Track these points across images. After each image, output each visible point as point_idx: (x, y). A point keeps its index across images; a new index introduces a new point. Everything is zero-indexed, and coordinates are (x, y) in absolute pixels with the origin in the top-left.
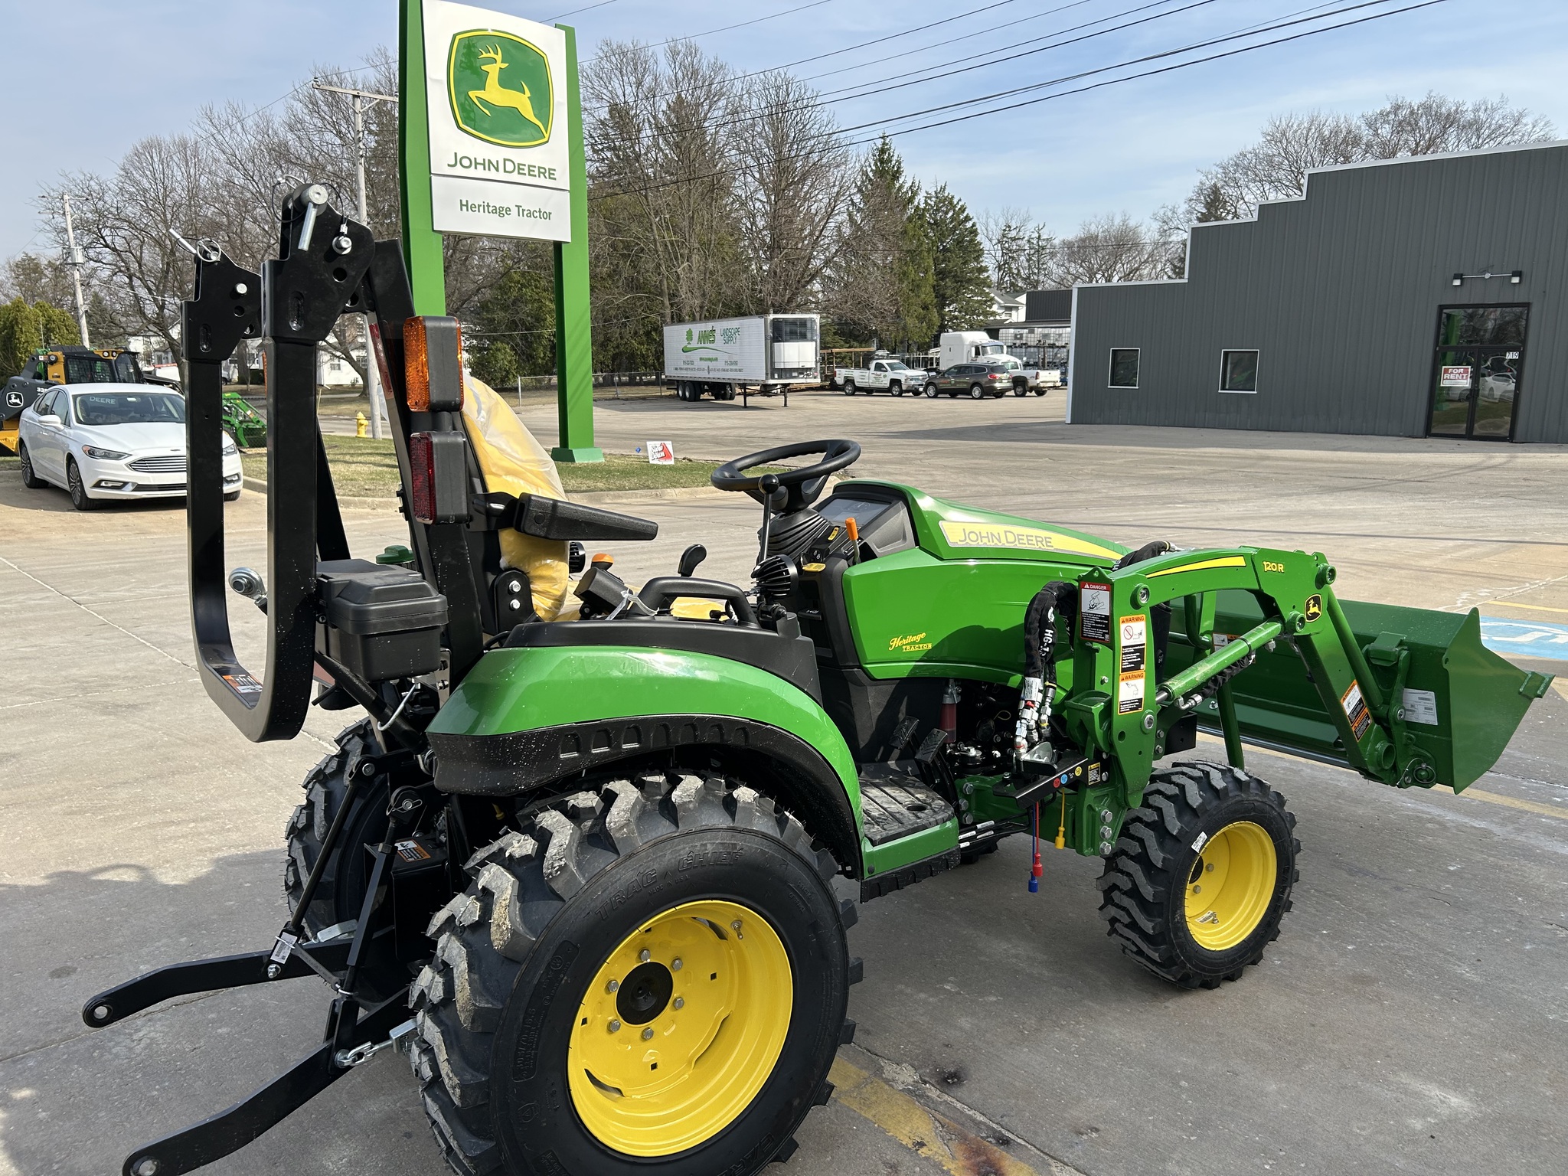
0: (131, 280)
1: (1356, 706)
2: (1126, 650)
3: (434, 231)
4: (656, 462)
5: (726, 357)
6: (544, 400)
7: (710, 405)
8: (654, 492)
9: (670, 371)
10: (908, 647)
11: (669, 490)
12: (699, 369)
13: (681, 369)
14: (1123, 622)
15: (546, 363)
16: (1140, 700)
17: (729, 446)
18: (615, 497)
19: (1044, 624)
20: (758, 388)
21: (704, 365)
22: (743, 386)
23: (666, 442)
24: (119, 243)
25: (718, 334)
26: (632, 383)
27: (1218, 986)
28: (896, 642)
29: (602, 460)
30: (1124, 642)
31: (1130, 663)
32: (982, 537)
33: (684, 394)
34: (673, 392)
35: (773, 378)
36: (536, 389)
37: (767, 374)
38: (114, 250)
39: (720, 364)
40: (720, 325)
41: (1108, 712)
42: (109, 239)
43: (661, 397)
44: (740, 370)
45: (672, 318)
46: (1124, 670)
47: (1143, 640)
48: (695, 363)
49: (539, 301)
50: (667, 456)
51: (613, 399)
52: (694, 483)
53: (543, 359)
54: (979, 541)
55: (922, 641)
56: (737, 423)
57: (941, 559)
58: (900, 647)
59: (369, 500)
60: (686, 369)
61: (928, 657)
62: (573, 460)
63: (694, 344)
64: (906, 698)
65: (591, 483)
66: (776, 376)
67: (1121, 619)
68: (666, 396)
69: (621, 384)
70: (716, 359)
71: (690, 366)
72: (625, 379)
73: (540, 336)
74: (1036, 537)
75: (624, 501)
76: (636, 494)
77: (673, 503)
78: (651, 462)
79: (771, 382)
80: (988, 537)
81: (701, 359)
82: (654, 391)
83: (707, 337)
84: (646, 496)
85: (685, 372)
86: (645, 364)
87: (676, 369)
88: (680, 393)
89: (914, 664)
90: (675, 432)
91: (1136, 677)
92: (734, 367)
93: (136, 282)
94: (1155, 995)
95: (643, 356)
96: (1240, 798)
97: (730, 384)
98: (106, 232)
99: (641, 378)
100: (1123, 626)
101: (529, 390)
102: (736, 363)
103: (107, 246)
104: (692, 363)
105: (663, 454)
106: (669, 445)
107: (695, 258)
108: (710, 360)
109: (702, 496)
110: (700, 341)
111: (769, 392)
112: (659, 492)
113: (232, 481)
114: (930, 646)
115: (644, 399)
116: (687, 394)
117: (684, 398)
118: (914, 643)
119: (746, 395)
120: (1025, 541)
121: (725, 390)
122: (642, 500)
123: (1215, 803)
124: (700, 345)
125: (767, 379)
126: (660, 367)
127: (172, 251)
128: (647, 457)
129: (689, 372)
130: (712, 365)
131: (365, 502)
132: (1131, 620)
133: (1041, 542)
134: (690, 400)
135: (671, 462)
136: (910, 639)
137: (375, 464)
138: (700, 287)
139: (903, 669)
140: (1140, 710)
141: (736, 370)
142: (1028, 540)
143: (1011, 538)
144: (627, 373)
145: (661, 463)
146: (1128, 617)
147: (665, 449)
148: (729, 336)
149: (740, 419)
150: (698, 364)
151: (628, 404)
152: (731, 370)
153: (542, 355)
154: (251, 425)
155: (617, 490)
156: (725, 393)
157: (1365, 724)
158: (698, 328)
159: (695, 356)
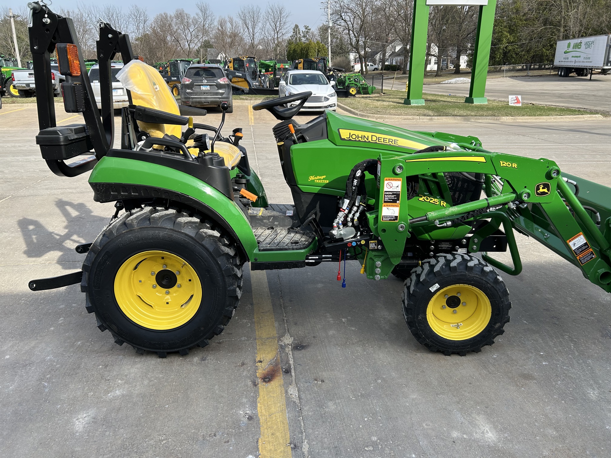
0: (349, 32)
1: (581, 247)
2: (387, 193)
3: (426, 5)
4: (513, 105)
5: (585, 56)
6: (494, 77)
7: (574, 79)
8: (496, 118)
9: (557, 63)
10: (317, 181)
11: (503, 117)
12: (570, 62)
13: (562, 61)
14: (386, 180)
15: (500, 60)
16: (396, 217)
17: (564, 98)
18: (476, 119)
19: (354, 177)
20: (600, 71)
21: (573, 59)
22: (591, 69)
23: (518, 96)
24: (347, 18)
25: (583, 45)
26: (540, 68)
27: (449, 355)
28: (312, 178)
29: (486, 103)
30: (386, 189)
31: (389, 199)
32: (358, 137)
33: (561, 73)
34: (556, 73)
35: (607, 65)
36: (494, 72)
37: (604, 64)
38: (345, 21)
39: (581, 59)
40: (584, 40)
41: (376, 219)
42: (343, 17)
43: (550, 75)
44: (591, 62)
45: (563, 37)
46: (385, 202)
47: (399, 189)
48: (569, 59)
49: (501, 32)
50: (518, 102)
51: (526, 76)
52: (518, 114)
53: (499, 58)
54: (357, 139)
55: (324, 179)
56: (579, 87)
57: (336, 145)
58: (314, 180)
59: (376, 115)
60: (565, 62)
61: (326, 186)
62: (473, 103)
63: (571, 49)
64: (318, 203)
65: (469, 112)
66: (609, 65)
67: (385, 179)
68: (553, 75)
69: (534, 69)
70: (580, 57)
71: (566, 60)
72: (536, 67)
73: (499, 48)
74: (389, 139)
75: (480, 121)
76: (487, 118)
77: (502, 124)
78: (510, 105)
79: (606, 67)
80: (362, 137)
81: (572, 57)
82: (547, 72)
83: (577, 46)
84: (492, 119)
85: (564, 63)
86: (548, 60)
87: (560, 62)
88: (559, 73)
89: (320, 188)
90: (543, 91)
91: (394, 206)
92: (588, 60)
93: (351, 32)
94: (418, 349)
95: (547, 56)
96: (464, 274)
97: (586, 69)
98: (343, 14)
99: (545, 67)
100: (386, 182)
101: (490, 72)
102: (589, 58)
103: (343, 19)
104: (568, 58)
105: (516, 101)
106: (520, 97)
107: (580, 7)
108: (577, 57)
109: (520, 121)
110: (573, 48)
111: (606, 72)
112: (498, 118)
113: (332, 106)
114: (328, 182)
115: (541, 76)
116: (563, 73)
117: (561, 76)
118: (320, 179)
119: (592, 74)
120: (382, 141)
121: (583, 71)
122: (489, 121)
123: (448, 272)
124: (573, 50)
125: (604, 66)
126: (552, 61)
127: (364, 20)
128: (508, 102)
129: (565, 63)
130: (577, 59)
131: (374, 116)
132: (394, 180)
133: (392, 142)
134: (564, 76)
135: (520, 105)
136: (318, 177)
137: (393, 102)
138: (581, 21)
139: (316, 190)
140: (396, 221)
141: (589, 62)
142: (384, 140)
143: (374, 138)
144: (538, 64)
145: (514, 105)
146: (392, 178)
147: (517, 99)
148: (588, 45)
149: (583, 86)
150: (571, 59)
151: (531, 79)
152: (587, 62)
153: (499, 57)
154: (364, 86)
155: (479, 116)
156: (583, 73)
157: (590, 257)
158: (573, 42)
159: (569, 55)
